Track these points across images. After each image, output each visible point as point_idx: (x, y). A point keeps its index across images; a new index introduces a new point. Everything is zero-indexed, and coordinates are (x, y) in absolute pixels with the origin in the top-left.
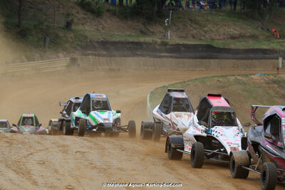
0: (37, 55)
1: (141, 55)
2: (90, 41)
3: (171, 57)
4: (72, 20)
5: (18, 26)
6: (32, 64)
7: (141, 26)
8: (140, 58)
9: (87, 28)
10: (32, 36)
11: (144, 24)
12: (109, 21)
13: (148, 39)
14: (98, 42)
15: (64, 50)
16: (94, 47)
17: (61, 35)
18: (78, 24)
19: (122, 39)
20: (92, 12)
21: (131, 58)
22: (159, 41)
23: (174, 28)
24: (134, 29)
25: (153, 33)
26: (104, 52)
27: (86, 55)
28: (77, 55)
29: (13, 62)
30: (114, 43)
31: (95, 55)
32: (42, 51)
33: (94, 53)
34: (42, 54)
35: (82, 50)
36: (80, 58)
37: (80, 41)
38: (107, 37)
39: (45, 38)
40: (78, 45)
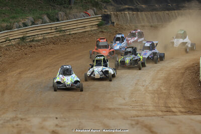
0: (61, 14)
6: (55, 24)
15: (93, 6)
21: (176, 11)
26: (143, 6)
27: (120, 11)
28: (109, 11)
29: (33, 23)
31: (132, 10)
32: (67, 7)
33: (130, 7)
34: (68, 11)
35: (116, 5)
36: (114, 14)
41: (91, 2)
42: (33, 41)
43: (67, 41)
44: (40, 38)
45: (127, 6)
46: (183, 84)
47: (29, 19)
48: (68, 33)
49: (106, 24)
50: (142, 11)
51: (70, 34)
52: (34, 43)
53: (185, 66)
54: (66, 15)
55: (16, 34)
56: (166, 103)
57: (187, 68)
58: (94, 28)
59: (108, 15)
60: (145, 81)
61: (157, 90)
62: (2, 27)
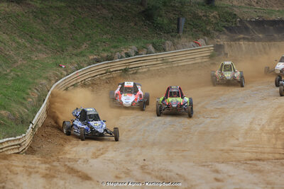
0: (169, 43)
2: (240, 22)
5: (141, 4)
6: (162, 55)
9: (235, 3)
10: (161, 16)
14: (250, 22)
15: (204, 35)
16: (247, 29)
17: (200, 14)
26: (260, 35)
27: (235, 40)
28: (223, 40)
29: (137, 53)
30: (274, 23)
31: (248, 40)
32: (174, 36)
33: (246, 36)
34: (176, 41)
35: (230, 34)
36: (228, 44)
37: (226, 21)
38: (264, 15)
39: (178, 19)
40: (224, 27)
41: (202, 30)
42: (136, 73)
44: (144, 70)
47: (132, 48)
48: (176, 65)
49: (219, 55)
50: (258, 41)
51: (178, 66)
52: (137, 76)
54: (174, 44)
55: (118, 64)
58: (205, 60)
59: (220, 45)
60: (261, 119)
61: (275, 130)
62: (102, 57)
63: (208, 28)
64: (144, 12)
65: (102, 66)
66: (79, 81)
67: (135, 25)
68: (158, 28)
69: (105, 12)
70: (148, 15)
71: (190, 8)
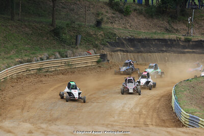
0: (69, 52)
1: (166, 51)
2: (119, 38)
3: (193, 52)
4: (102, 19)
5: (52, 25)
6: (65, 60)
7: (166, 24)
8: (165, 54)
9: (115, 26)
10: (65, 34)
11: (168, 22)
12: (136, 20)
13: (173, 36)
14: (125, 39)
15: (94, 47)
16: (123, 44)
17: (92, 33)
18: (107, 23)
19: (148, 36)
20: (121, 11)
21: (156, 54)
22: (183, 38)
23: (196, 26)
24: (158, 27)
25: (177, 30)
26: (132, 49)
27: (114, 51)
28: (106, 51)
29: (48, 58)
30: (140, 40)
31: (123, 51)
32: (74, 47)
33: (122, 49)
34: (74, 50)
35: (111, 47)
36: (109, 54)
37: (109, 38)
38: (135, 35)
39: (77, 36)
40: (107, 42)
41: (92, 44)
42: (47, 72)
43: (73, 73)
44: (53, 70)
45: (119, 48)
46: (159, 108)
47: (45, 54)
48: (74, 67)
49: (103, 61)
50: (130, 52)
52: (48, 73)
53: (162, 95)
54: (73, 53)
55: (35, 65)
56: (145, 122)
57: (162, 97)
58: (94, 64)
59: (104, 54)
60: (130, 104)
61: (139, 112)
62: (24, 60)
63: (96, 43)
64: (53, 30)
65: (24, 66)
66: (8, 75)
67: (47, 39)
68: (63, 42)
69: (27, 29)
70: (56, 33)
71: (84, 28)
